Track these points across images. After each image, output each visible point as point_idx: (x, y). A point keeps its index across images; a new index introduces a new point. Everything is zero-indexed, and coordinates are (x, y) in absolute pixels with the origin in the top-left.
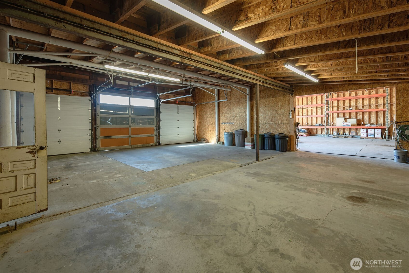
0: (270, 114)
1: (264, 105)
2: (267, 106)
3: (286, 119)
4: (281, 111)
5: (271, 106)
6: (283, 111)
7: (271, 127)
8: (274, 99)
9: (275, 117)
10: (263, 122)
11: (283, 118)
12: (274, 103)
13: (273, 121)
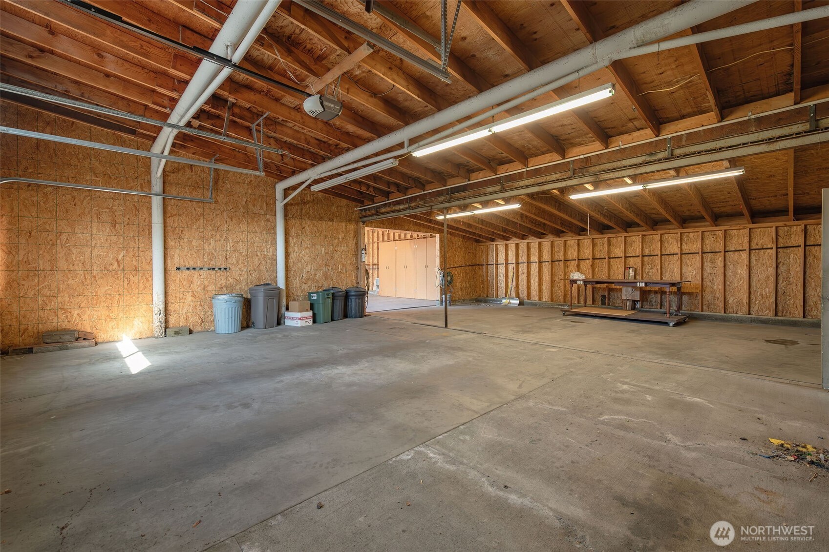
0: (323, 251)
1: (312, 234)
2: (318, 235)
3: (349, 262)
4: (342, 248)
5: (326, 237)
6: (346, 249)
7: (326, 276)
8: (330, 223)
9: (332, 258)
10: (309, 266)
11: (346, 260)
12: (331, 232)
13: (329, 266)
